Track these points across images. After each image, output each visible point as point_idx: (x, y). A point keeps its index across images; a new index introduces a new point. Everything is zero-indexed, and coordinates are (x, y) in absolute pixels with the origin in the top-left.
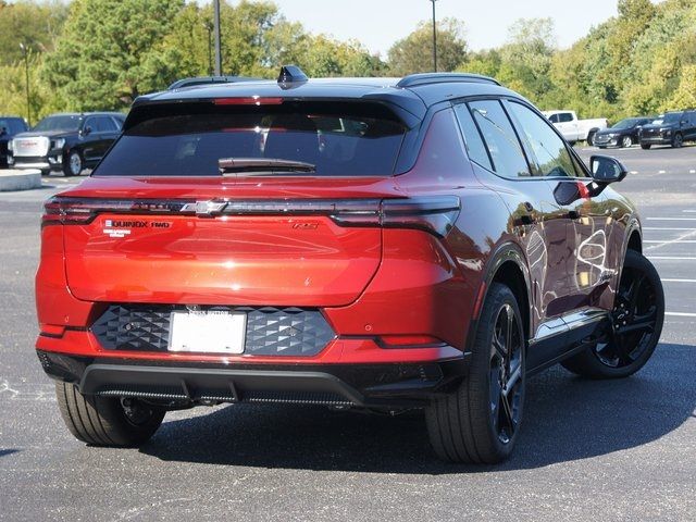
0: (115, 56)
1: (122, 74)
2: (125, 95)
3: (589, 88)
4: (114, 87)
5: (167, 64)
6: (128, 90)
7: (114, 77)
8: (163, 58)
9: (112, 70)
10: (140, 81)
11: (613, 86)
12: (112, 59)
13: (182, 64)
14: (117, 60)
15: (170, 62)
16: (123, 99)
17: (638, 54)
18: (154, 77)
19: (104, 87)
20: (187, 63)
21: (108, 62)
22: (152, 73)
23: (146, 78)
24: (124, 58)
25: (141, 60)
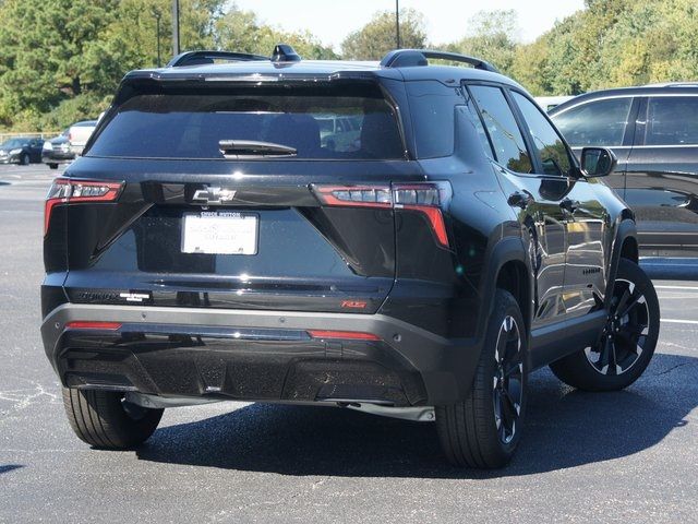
0: (55, 45)
1: (62, 64)
2: (66, 86)
3: (554, 85)
4: (54, 77)
5: (110, 53)
6: (68, 80)
7: (54, 68)
8: (107, 48)
9: (52, 59)
10: (83, 71)
11: (579, 83)
12: (52, 48)
13: (127, 54)
14: (58, 48)
15: (115, 51)
16: (64, 90)
17: (605, 49)
18: (97, 68)
19: (44, 77)
20: (133, 53)
21: (48, 51)
22: (95, 63)
23: (88, 68)
24: (65, 48)
25: (84, 49)
